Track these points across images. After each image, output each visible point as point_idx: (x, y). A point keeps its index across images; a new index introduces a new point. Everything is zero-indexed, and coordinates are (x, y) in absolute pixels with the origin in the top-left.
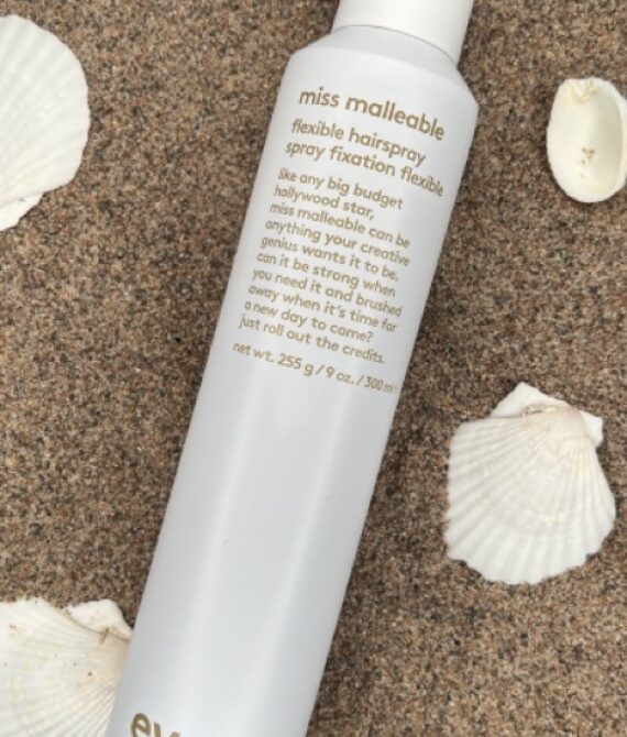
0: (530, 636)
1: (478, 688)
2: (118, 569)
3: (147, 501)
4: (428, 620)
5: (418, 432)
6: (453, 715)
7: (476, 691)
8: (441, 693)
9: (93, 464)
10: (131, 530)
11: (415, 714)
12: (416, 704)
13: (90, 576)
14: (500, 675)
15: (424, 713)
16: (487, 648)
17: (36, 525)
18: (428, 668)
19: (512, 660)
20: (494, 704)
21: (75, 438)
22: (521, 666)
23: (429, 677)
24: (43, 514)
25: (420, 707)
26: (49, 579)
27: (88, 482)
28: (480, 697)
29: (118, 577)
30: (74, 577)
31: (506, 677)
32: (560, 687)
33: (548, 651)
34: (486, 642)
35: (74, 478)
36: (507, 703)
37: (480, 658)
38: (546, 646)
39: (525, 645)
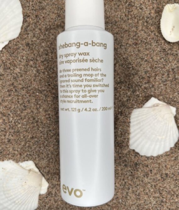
0: (153, 171)
1: (138, 185)
2: (34, 152)
3: (41, 132)
4: (123, 166)
5: (121, 112)
6: (130, 193)
7: (137, 186)
8: (127, 187)
9: (25, 121)
10: (37, 141)
11: (119, 193)
12: (120, 190)
13: (26, 154)
14: (144, 182)
15: (122, 193)
16: (140, 174)
17: (9, 139)
18: (123, 180)
19: (147, 177)
20: (142, 190)
21: (20, 114)
22: (150, 179)
23: (124, 182)
24: (10, 136)
25: (121, 191)
26: (13, 155)
27: (24, 127)
28: (138, 188)
29: (34, 155)
30: (20, 154)
31: (146, 182)
32: (161, 185)
33: (158, 175)
34: (140, 172)
35: (19, 126)
36: (146, 190)
37: (138, 177)
38: (157, 173)
39: (151, 173)
